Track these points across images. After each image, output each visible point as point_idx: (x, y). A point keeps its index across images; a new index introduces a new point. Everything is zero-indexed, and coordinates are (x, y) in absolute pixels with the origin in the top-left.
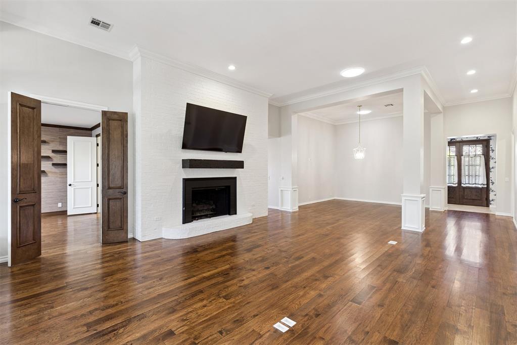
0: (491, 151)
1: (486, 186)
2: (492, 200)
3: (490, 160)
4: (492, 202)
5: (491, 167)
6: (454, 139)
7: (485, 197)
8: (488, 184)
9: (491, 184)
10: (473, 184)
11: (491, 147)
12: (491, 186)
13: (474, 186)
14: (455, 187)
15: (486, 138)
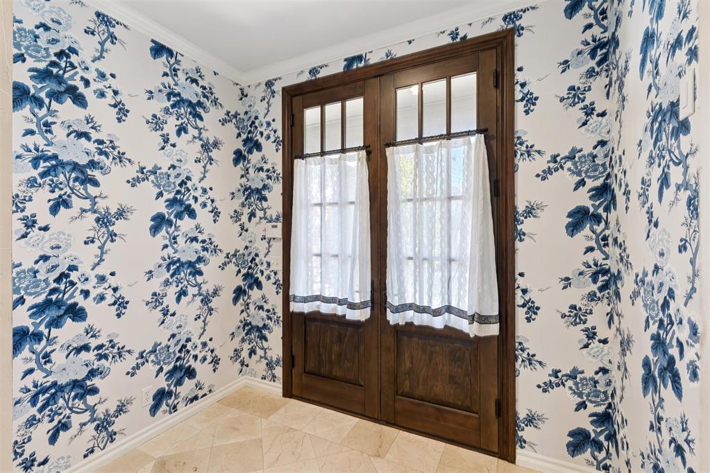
0: (520, 107)
1: (494, 330)
2: (530, 420)
3: (518, 161)
4: (527, 433)
5: (521, 205)
6: (360, 58)
7: (494, 392)
8: (506, 317)
9: (521, 314)
10: (436, 313)
11: (520, 77)
12: (523, 329)
13: (438, 323)
14: (356, 325)
15: (497, 26)
